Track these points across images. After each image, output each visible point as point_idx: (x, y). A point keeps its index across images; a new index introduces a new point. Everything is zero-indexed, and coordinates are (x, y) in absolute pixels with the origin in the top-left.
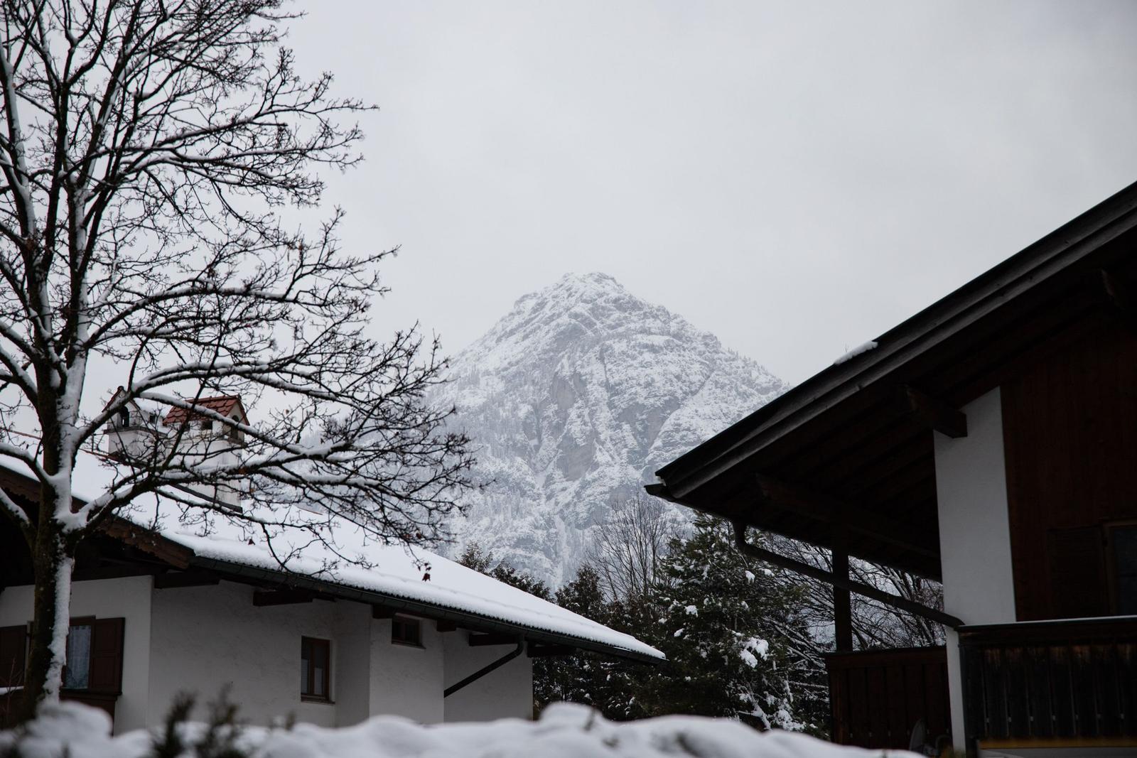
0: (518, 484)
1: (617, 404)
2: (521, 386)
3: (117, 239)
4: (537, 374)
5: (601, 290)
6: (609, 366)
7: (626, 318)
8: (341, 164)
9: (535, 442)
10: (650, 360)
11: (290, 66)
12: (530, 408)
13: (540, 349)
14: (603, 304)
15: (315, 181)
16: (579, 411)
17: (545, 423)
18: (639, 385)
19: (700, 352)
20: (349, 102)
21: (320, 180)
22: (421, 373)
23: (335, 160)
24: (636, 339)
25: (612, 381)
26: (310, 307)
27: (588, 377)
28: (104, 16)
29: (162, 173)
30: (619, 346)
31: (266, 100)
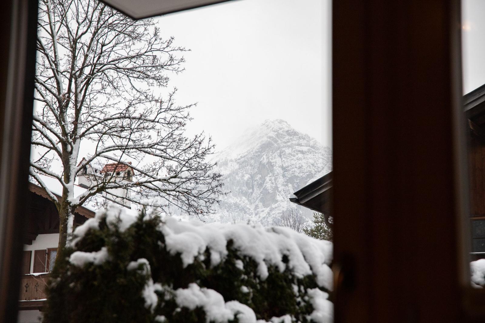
0: (243, 208)
1: (286, 175)
2: (246, 166)
3: (91, 98)
4: (253, 161)
5: (281, 127)
6: (283, 159)
7: (291, 139)
8: (177, 71)
9: (251, 191)
10: (301, 157)
11: (158, 34)
12: (249, 176)
13: (254, 151)
14: (282, 133)
15: (166, 77)
16: (270, 178)
17: (256, 183)
18: (296, 167)
19: (322, 154)
20: (180, 48)
21: (168, 77)
22: (204, 150)
23: (174, 69)
24: (295, 148)
25: (284, 166)
26: (164, 124)
27: (274, 163)
28: (91, 14)
29: (109, 73)
30: (288, 151)
31: (149, 47)
